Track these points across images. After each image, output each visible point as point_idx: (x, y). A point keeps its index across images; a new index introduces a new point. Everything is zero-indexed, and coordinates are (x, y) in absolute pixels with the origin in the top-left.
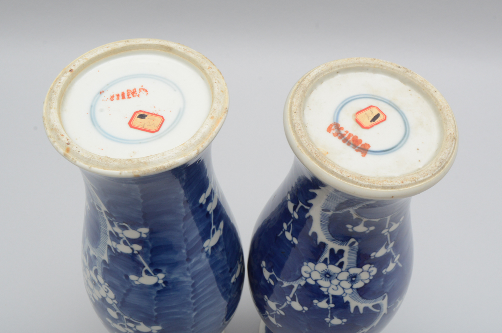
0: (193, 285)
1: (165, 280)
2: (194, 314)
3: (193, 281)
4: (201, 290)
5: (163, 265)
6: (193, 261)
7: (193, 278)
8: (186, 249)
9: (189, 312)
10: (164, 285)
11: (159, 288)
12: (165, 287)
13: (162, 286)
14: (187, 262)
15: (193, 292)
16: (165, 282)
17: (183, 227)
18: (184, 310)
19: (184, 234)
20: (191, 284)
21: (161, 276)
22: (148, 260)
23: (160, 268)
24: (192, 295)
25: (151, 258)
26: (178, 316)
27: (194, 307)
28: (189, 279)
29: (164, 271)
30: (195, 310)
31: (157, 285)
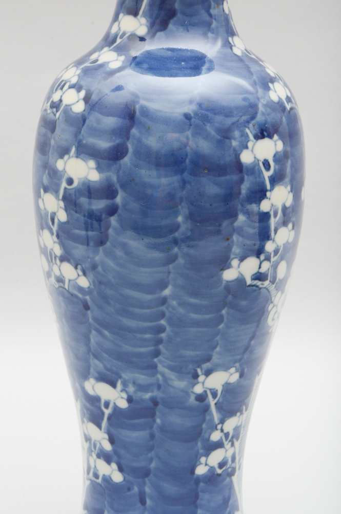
0: (157, 353)
1: (196, 381)
2: (167, 292)
3: (156, 360)
4: (148, 336)
5: (190, 409)
6: (147, 396)
7: (155, 367)
8: (154, 421)
9: (174, 303)
10: (199, 371)
11: (206, 366)
12: (198, 367)
13: (201, 369)
14: (159, 400)
15: (160, 341)
16: (196, 376)
17: (151, 460)
18: (181, 310)
19: (151, 448)
20: (160, 357)
21: (198, 389)
22: (208, 418)
23: (197, 403)
24: (163, 335)
25: (204, 420)
26: (193, 300)
27: (163, 308)
28: (160, 368)
29: (192, 398)
30: (164, 301)
31: (208, 373)
